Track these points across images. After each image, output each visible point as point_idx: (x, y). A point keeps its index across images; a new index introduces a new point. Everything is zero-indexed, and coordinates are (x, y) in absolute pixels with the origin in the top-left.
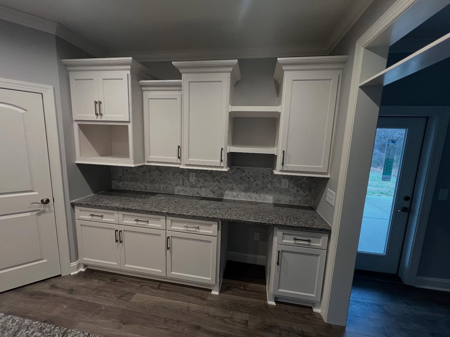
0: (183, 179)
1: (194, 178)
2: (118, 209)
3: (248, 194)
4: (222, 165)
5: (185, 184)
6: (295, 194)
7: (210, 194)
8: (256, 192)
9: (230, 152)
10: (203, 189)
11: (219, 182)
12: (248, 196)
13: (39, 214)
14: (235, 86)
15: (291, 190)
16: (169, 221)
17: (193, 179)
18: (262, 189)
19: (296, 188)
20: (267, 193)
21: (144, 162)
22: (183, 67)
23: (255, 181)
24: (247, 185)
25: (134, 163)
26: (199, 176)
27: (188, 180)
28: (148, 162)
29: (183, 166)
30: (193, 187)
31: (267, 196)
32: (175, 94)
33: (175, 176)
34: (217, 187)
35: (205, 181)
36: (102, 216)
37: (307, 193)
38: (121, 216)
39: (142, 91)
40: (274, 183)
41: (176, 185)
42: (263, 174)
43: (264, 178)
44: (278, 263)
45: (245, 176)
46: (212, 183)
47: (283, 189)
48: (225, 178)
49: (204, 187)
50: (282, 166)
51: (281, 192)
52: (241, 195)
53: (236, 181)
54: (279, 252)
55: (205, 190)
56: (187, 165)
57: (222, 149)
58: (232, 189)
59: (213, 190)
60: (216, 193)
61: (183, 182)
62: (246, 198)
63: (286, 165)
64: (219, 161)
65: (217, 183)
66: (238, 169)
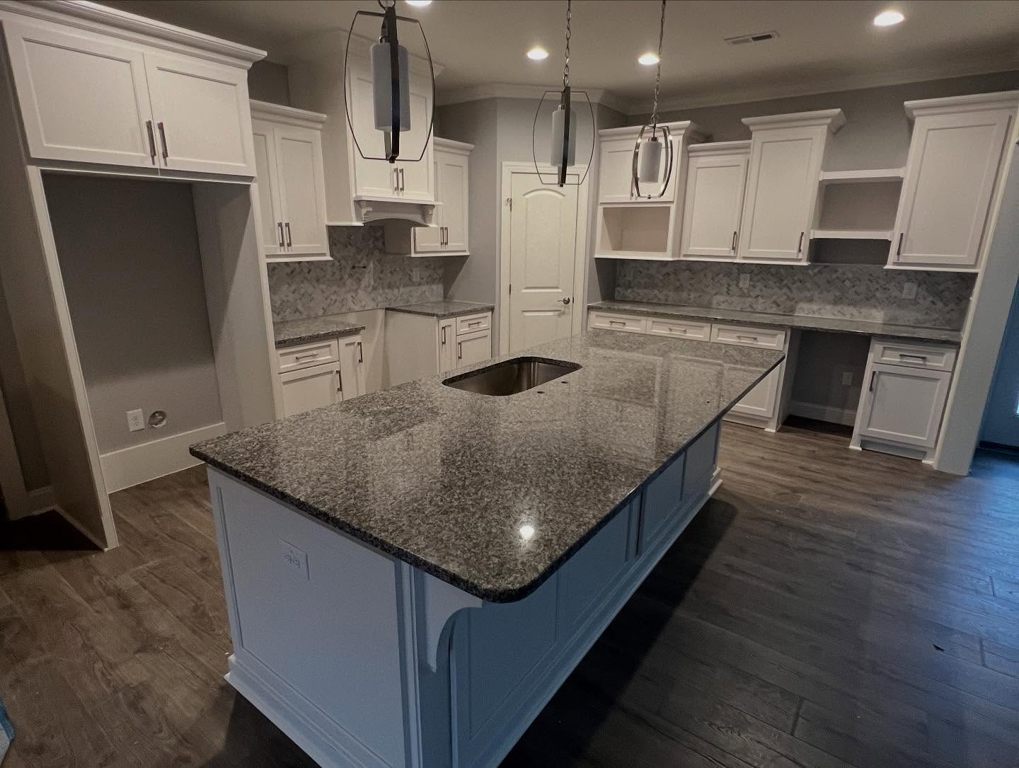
0: (729, 285)
1: (748, 282)
2: (648, 314)
3: (839, 308)
4: (800, 256)
5: (730, 292)
6: (927, 308)
7: (771, 308)
8: (853, 303)
9: (814, 239)
10: (761, 300)
11: (789, 288)
12: (839, 312)
13: (559, 315)
14: (835, 134)
15: (921, 301)
16: (715, 330)
17: (745, 283)
18: (868, 299)
19: (931, 299)
20: (875, 307)
21: (679, 257)
22: (754, 124)
23: (854, 286)
24: (838, 294)
25: (673, 256)
26: (755, 279)
27: (737, 285)
28: (685, 256)
29: (740, 258)
30: (743, 297)
31: (874, 312)
32: (739, 159)
33: (716, 280)
34: (785, 297)
35: (765, 286)
36: (624, 324)
37: (952, 306)
38: (650, 323)
39: (689, 157)
40: (889, 289)
41: (716, 294)
42: (871, 275)
43: (871, 281)
44: (871, 389)
45: (837, 278)
46: (776, 290)
47: (904, 299)
48: (801, 282)
49: (762, 297)
50: (897, 256)
51: (901, 304)
52: (825, 309)
53: (819, 287)
54: (874, 373)
55: (764, 301)
56: (745, 258)
57: (802, 233)
58: (810, 300)
59: (778, 301)
60: (782, 306)
61: (729, 290)
62: (834, 315)
63: (904, 254)
64: (796, 251)
65: (785, 290)
66: (826, 267)
